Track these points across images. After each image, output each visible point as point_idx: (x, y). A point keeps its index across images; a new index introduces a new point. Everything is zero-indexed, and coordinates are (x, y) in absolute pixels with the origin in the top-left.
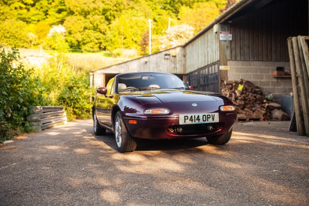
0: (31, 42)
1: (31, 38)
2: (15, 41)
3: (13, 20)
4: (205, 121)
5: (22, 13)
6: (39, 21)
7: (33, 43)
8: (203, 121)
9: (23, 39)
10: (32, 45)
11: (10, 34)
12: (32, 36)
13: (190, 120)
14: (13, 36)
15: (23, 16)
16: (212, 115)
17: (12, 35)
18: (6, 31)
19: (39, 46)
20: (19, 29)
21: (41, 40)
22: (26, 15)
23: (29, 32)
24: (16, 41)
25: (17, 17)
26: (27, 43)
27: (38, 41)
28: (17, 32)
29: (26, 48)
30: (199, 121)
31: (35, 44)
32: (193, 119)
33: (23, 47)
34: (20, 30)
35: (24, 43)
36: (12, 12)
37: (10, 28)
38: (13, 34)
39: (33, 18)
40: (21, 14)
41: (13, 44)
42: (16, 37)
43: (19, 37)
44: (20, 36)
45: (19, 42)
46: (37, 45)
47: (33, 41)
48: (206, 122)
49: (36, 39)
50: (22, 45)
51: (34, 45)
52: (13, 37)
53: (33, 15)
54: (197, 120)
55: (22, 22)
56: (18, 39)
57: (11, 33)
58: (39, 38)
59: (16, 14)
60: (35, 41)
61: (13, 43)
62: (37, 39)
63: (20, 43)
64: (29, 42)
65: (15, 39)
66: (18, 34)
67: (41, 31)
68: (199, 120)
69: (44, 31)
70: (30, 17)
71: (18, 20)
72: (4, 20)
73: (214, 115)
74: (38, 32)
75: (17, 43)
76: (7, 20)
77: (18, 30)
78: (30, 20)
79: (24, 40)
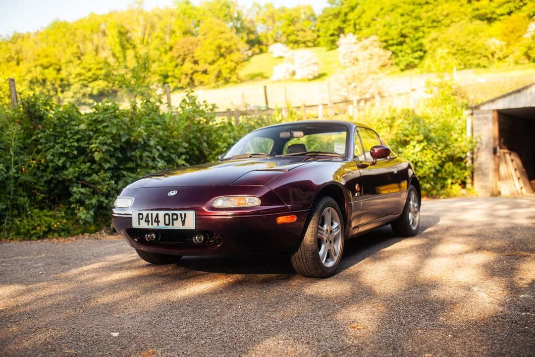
0: (493, 55)
1: (493, 48)
2: (464, 57)
3: (463, 22)
4: (169, 225)
5: (479, 7)
6: (510, 13)
7: (496, 56)
8: (166, 225)
9: (478, 51)
10: (495, 60)
11: (456, 47)
12: (494, 44)
13: (146, 221)
14: (462, 50)
15: (482, 12)
16: (181, 214)
17: (459, 48)
18: (451, 43)
19: (507, 59)
20: (472, 36)
21: (512, 48)
22: (486, 8)
23: (490, 36)
24: (467, 58)
25: (470, 16)
26: (486, 58)
27: (505, 51)
28: (469, 42)
29: (484, 67)
30: (158, 225)
31: (502, 57)
32: (150, 219)
33: (478, 65)
34: (473, 38)
35: (479, 59)
36: (462, 9)
37: (457, 37)
38: (462, 46)
39: (499, 11)
40: (477, 9)
41: (462, 63)
42: (467, 50)
43: (471, 49)
44: (474, 48)
45: (471, 58)
46: (505, 58)
47: (498, 51)
48: (170, 227)
49: (502, 47)
50: (476, 62)
51: (499, 59)
52: (462, 52)
53: (500, 6)
54: (155, 221)
55: (478, 22)
56: (470, 53)
57: (459, 45)
58: (508, 44)
59: (470, 10)
60: (501, 51)
61: (462, 61)
62: (504, 48)
63: (473, 60)
64: (490, 56)
65: (466, 54)
66: (469, 44)
67: (512, 32)
68: (158, 222)
69: (517, 31)
70: (493, 10)
71: (473, 19)
72: (449, 26)
73: (185, 214)
74: (506, 35)
75: (469, 60)
76: (453, 25)
77: (469, 38)
78: (495, 16)
79: (481, 54)
